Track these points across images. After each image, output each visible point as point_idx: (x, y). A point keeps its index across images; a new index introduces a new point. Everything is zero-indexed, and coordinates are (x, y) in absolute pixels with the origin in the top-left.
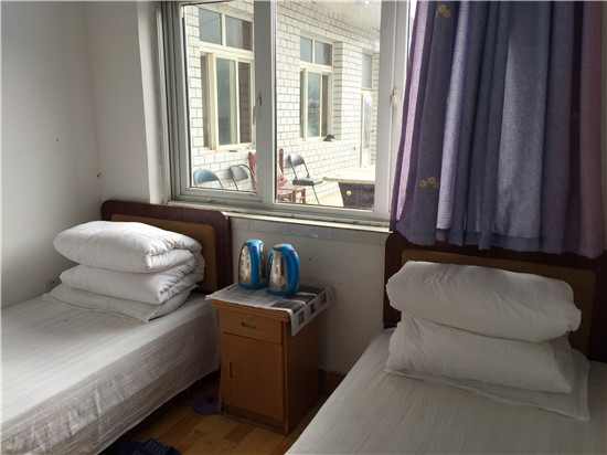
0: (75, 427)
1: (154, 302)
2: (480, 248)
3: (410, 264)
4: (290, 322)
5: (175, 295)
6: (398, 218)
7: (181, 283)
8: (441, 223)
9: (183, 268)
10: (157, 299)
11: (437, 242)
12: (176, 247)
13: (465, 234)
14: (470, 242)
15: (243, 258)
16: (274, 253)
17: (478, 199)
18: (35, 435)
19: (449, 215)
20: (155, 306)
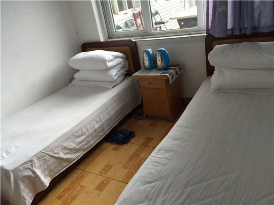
0: (96, 127)
1: (113, 80)
2: (248, 34)
3: (217, 46)
4: (168, 79)
5: (120, 77)
6: (210, 28)
7: (121, 72)
8: (229, 26)
9: (120, 65)
10: (114, 79)
11: (228, 35)
12: (116, 57)
13: (240, 29)
14: (243, 33)
15: (145, 58)
16: (157, 53)
17: (245, 12)
18: (84, 130)
19: (233, 22)
20: (113, 82)
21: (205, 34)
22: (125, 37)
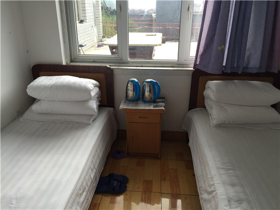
0: (92, 176)
2: (239, 73)
6: (198, 63)
8: (224, 64)
10: (96, 112)
18: (84, 184)
20: (91, 115)
21: (192, 69)
22: (93, 62)
